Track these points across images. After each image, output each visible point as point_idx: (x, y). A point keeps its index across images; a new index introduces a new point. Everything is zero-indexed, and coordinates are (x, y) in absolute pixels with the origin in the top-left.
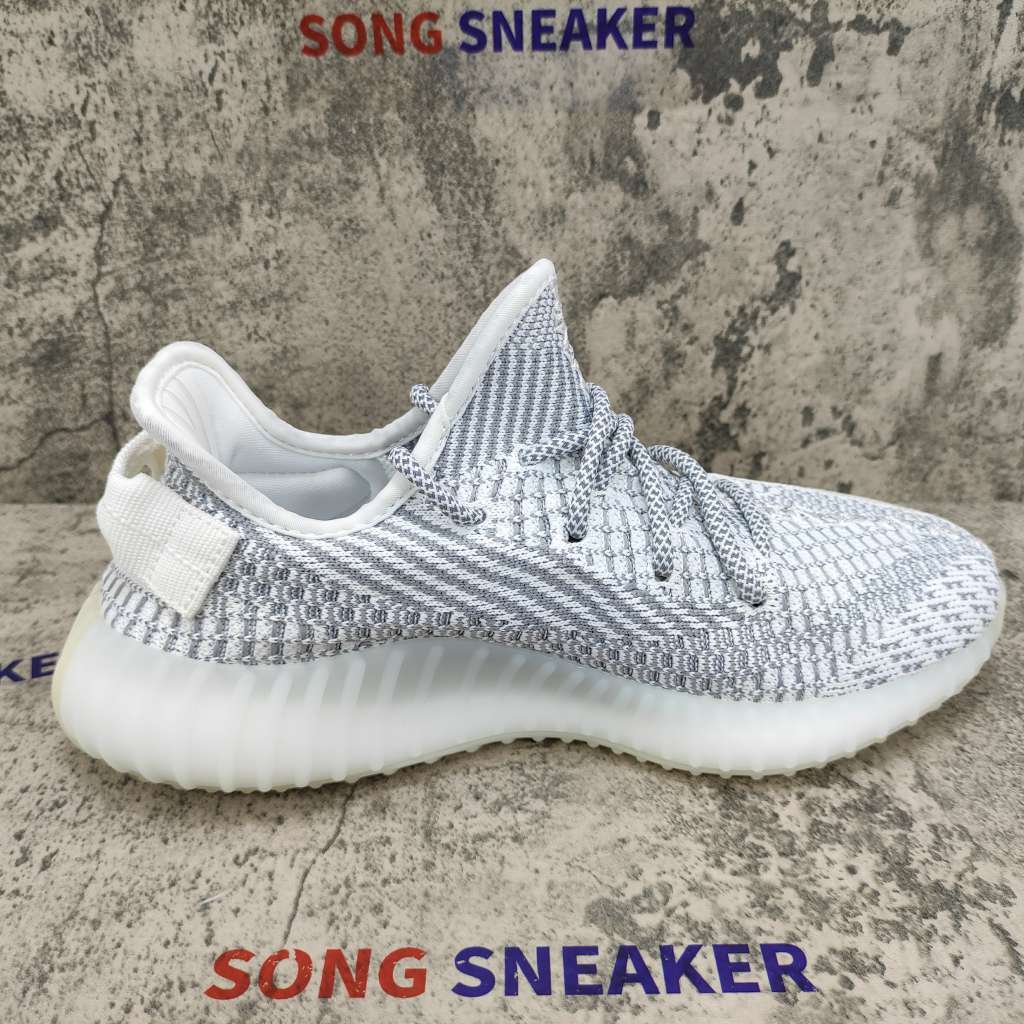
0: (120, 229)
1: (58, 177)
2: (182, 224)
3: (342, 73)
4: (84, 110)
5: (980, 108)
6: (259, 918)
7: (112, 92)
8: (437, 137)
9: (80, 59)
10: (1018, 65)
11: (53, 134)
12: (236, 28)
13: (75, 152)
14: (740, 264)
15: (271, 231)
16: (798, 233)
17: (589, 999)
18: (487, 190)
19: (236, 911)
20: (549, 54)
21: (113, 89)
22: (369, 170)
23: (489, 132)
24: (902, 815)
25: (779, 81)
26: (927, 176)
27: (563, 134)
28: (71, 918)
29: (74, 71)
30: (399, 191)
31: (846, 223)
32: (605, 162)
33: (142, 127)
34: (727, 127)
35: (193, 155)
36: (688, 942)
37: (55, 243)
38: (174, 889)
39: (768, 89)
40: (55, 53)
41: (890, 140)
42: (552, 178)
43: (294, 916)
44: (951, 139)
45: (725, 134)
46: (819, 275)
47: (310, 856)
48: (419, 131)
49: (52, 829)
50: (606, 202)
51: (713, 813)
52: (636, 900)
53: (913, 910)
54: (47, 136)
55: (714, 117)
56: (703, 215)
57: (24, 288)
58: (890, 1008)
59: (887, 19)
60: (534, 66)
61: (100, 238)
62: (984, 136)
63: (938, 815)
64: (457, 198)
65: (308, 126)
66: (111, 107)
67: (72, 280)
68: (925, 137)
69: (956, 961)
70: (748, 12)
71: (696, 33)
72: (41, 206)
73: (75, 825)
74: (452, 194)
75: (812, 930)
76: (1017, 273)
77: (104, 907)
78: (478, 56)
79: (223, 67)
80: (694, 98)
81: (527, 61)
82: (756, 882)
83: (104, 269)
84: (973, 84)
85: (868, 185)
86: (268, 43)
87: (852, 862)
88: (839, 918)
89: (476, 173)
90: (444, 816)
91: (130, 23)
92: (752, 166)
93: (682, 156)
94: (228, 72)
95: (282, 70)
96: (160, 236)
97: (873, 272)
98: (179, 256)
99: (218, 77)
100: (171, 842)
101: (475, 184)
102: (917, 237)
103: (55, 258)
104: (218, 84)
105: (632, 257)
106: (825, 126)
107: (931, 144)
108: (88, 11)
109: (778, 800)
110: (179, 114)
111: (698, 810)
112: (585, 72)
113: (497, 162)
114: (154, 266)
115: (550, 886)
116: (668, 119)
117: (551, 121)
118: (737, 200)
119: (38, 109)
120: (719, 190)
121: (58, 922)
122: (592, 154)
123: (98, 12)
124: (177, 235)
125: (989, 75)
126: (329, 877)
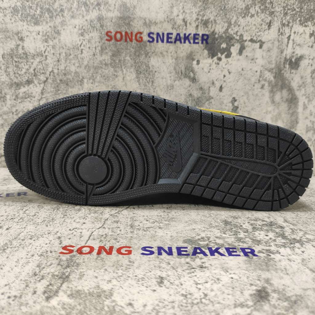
0: (50, 85)
1: (34, 70)
2: (67, 84)
3: (116, 46)
4: (45, 52)
5: (284, 63)
6: (77, 240)
7: (53, 48)
8: (140, 64)
9: (46, 39)
10: (293, 53)
11: (35, 58)
12: (89, 33)
13: (40, 63)
14: (222, 103)
15: (92, 88)
16: (237, 95)
17: (185, 256)
18: (152, 79)
19: (70, 239)
20: (171, 44)
21: (54, 47)
22: (120, 72)
23: (154, 63)
24: (281, 226)
25: (231, 54)
26: (271, 81)
27: (174, 65)
28: (15, 239)
29: (44, 41)
30: (128, 78)
31: (250, 93)
32: (185, 73)
33: (60, 58)
34: (217, 65)
35: (73, 66)
36: (216, 247)
37: (31, 88)
38: (49, 234)
39: (228, 56)
40: (39, 37)
41: (261, 71)
42: (170, 77)
43: (88, 240)
44: (277, 71)
45: (217, 67)
46: (244, 107)
47: (94, 230)
48: (135, 62)
49: (10, 223)
50: (185, 84)
51: (222, 225)
52: (199, 239)
53: (288, 243)
54: (33, 58)
55: (214, 63)
56: (211, 89)
57: (19, 101)
58: (284, 260)
59: (259, 39)
60: (167, 47)
61: (44, 87)
62: (286, 71)
63: (292, 227)
64: (144, 81)
65: (105, 60)
66: (52, 52)
67: (33, 99)
68: (270, 70)
69: (303, 252)
70: (222, 36)
71: (210, 41)
72: (28, 77)
73: (18, 222)
74: (143, 79)
75: (256, 246)
76: (298, 109)
77: (26, 237)
78: (152, 44)
79: (84, 43)
80: (209, 57)
81: (165, 46)
82: (236, 237)
83: (43, 96)
84: (282, 57)
85: (256, 83)
86: (97, 38)
87: (267, 234)
88: (264, 244)
89: (149, 74)
90: (136, 224)
91: (61, 30)
92: (224, 76)
93: (206, 72)
94: (85, 44)
95: (100, 44)
96: (60, 88)
97: (258, 107)
98: (65, 94)
99: (82, 45)
100: (49, 226)
101: (149, 77)
102: (270, 97)
103: (30, 92)
104: (82, 47)
105: (192, 100)
106: (244, 66)
107: (272, 72)
108: (50, 27)
109: (242, 223)
110: (70, 55)
111: (217, 224)
112: (180, 49)
113: (156, 72)
114: (57, 96)
115: (171, 236)
116: (202, 63)
117: (171, 61)
118: (220, 85)
119: (32, 51)
120: (216, 82)
121: (11, 239)
122: (181, 71)
123: (53, 27)
124: (65, 87)
125: (286, 55)
126: (100, 233)
